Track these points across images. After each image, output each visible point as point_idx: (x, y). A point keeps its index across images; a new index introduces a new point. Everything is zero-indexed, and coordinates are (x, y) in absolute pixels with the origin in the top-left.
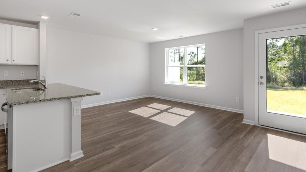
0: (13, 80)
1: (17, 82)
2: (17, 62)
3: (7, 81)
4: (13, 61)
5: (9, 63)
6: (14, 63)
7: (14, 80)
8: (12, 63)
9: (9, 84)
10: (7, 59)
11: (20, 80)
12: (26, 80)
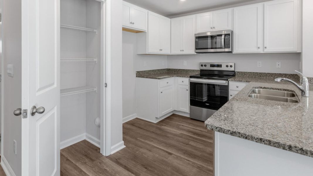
0: (266, 72)
1: (272, 76)
2: (270, 49)
3: (260, 73)
4: (265, 49)
5: (261, 51)
6: (266, 51)
7: (268, 73)
8: (264, 51)
9: (262, 77)
10: (258, 46)
11: (275, 74)
12: (284, 74)
